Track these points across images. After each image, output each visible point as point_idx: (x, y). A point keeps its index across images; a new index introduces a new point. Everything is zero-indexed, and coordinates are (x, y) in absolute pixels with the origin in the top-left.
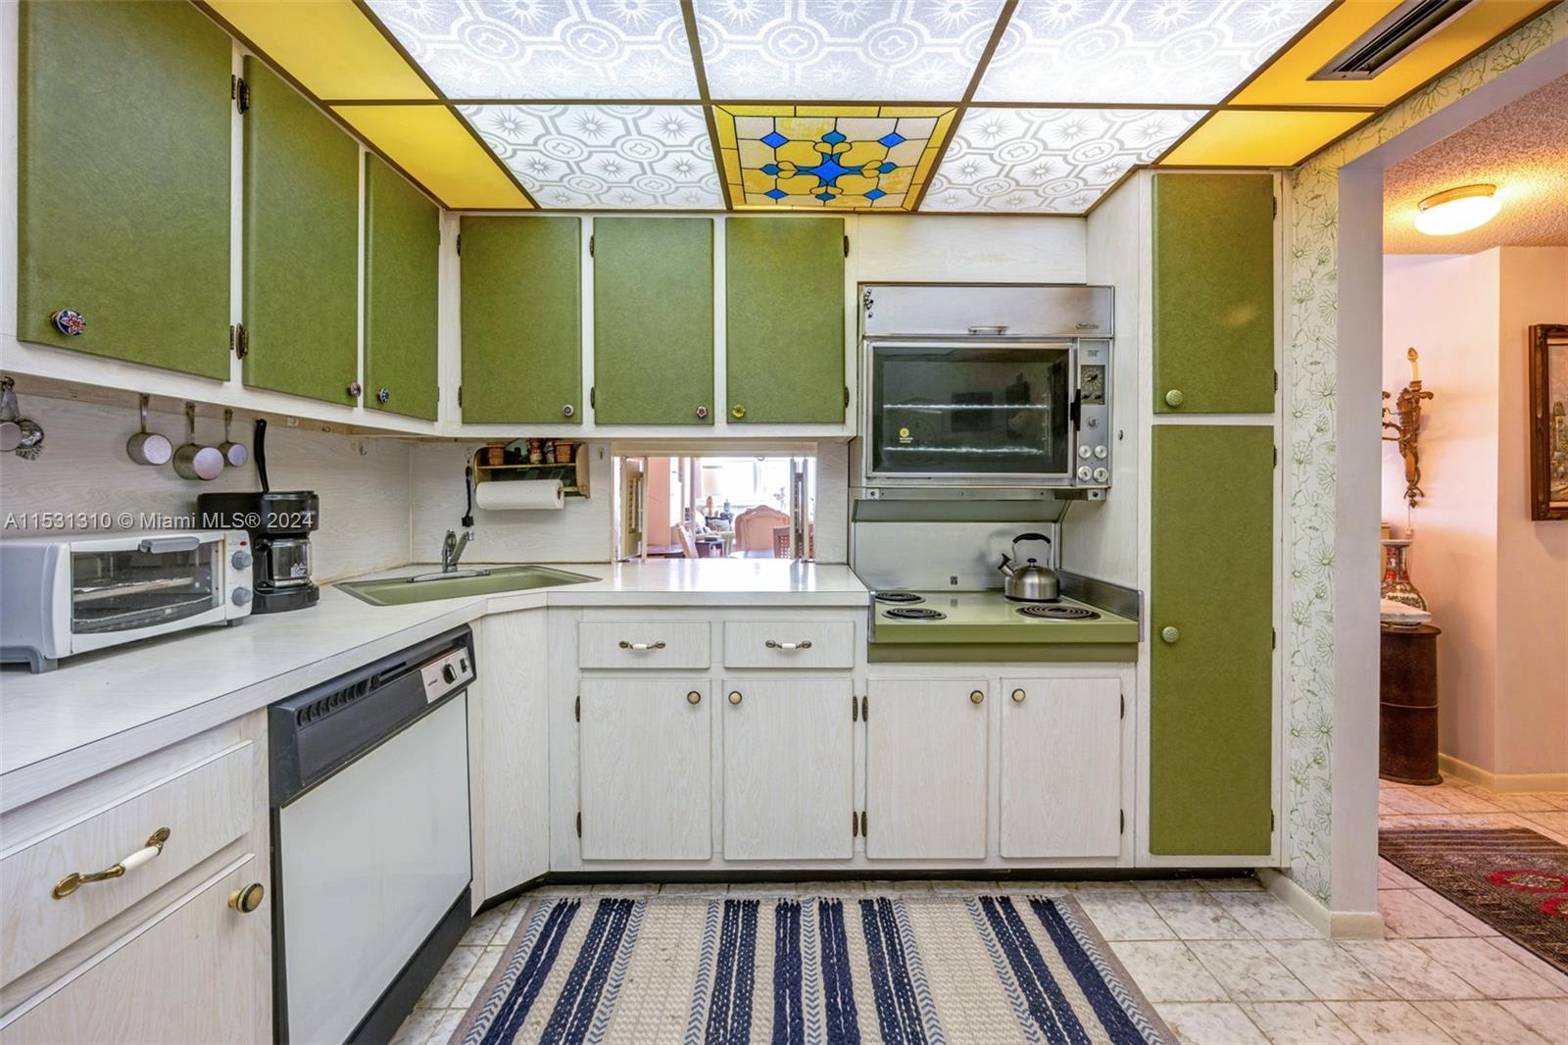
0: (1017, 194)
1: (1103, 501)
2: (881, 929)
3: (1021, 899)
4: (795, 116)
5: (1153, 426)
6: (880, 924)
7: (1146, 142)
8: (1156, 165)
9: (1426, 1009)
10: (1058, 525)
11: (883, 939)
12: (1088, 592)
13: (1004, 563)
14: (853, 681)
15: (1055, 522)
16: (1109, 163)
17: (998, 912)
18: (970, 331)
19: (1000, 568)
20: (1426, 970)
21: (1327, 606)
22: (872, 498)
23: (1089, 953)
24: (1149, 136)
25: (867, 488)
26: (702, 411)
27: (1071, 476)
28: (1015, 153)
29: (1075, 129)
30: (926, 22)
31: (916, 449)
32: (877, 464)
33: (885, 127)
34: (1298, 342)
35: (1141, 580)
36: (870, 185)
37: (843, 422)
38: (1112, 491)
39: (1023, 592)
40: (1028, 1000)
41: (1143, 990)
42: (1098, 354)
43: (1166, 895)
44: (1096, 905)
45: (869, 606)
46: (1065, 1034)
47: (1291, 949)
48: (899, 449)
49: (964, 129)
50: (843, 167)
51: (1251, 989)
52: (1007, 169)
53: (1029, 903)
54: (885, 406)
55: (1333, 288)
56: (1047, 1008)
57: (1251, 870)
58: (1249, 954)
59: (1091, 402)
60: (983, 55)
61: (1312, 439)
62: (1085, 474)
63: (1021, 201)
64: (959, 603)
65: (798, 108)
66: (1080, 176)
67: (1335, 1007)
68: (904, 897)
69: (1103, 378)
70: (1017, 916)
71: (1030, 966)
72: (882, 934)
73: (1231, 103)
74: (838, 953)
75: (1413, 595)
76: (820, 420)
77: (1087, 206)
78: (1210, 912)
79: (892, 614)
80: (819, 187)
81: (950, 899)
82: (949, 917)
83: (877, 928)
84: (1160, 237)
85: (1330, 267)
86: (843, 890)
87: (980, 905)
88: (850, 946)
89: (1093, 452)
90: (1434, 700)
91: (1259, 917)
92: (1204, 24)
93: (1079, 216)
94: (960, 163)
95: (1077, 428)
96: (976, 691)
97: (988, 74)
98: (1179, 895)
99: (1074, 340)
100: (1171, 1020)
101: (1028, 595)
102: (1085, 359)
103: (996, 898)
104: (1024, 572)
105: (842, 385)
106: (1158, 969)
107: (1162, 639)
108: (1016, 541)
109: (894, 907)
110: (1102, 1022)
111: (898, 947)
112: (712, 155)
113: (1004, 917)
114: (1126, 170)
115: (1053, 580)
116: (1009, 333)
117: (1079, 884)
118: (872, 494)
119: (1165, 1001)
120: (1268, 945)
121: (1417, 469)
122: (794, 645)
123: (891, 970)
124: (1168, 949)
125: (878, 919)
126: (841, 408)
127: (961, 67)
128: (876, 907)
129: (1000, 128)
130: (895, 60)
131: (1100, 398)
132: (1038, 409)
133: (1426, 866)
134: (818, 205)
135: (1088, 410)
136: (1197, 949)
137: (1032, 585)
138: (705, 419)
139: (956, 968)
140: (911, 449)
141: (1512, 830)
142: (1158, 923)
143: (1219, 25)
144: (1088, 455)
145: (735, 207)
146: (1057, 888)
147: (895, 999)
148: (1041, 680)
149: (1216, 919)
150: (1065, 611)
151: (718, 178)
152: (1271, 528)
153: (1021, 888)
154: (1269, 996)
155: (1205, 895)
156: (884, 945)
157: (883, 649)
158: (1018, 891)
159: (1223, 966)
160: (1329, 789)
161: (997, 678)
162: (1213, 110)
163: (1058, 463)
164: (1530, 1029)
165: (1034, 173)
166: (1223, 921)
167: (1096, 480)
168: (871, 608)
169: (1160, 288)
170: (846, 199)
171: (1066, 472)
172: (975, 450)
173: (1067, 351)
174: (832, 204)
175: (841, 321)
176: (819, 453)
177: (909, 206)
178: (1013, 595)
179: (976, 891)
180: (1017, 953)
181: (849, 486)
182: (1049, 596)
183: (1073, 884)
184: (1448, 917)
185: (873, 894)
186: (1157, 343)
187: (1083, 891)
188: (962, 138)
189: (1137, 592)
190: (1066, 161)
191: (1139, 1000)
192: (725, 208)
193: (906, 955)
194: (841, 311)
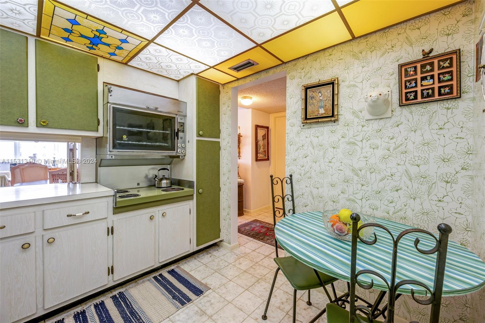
0: (161, 70)
1: (184, 159)
2: (121, 301)
3: (165, 273)
4: (86, 18)
5: (197, 140)
6: (120, 300)
7: (196, 69)
8: (197, 75)
9: (246, 257)
10: (170, 166)
11: (123, 304)
12: (179, 183)
13: (156, 177)
14: (107, 222)
15: (169, 165)
16: (187, 70)
17: (159, 279)
18: (147, 107)
19: (154, 179)
20: (245, 250)
21: (229, 181)
22: (112, 158)
23: (185, 277)
24: (197, 68)
25: (109, 155)
26: (21, 120)
27: (176, 152)
28: (163, 59)
29: (180, 60)
30: (145, 16)
31: (128, 142)
32: (114, 147)
33: (123, 37)
34: (224, 123)
35: (194, 179)
36: (112, 51)
37: (97, 131)
38: (186, 156)
39: (162, 186)
40: (172, 296)
41: (198, 279)
42: (183, 119)
43: (199, 256)
44: (184, 265)
45: (114, 195)
46: (182, 298)
47: (225, 256)
48: (122, 142)
49: (149, 47)
50: (102, 42)
51: (219, 268)
52: (159, 63)
53: (167, 273)
54: (117, 127)
55: (230, 113)
56: (177, 295)
57: (216, 243)
58: (217, 261)
59: (181, 132)
60: (160, 32)
61: (227, 145)
62: (180, 151)
63: (161, 72)
64: (140, 191)
65: (88, 16)
66: (179, 71)
67: (233, 264)
68: (127, 289)
69: (184, 126)
70: (165, 277)
71: (170, 288)
72: (122, 303)
73: (214, 67)
74: (106, 316)
75: (240, 177)
76: (87, 129)
77: (179, 79)
78: (209, 256)
79: (120, 197)
80: (89, 44)
81: (143, 282)
82: (144, 287)
83: (120, 302)
84: (198, 93)
85: (230, 108)
86: (103, 297)
87: (153, 279)
88: (111, 312)
89: (182, 146)
90: (243, 199)
91: (218, 252)
92: (212, 50)
93: (177, 81)
94: (145, 56)
95: (178, 139)
96: (153, 216)
97: (160, 37)
98: (202, 255)
99: (177, 115)
100: (205, 282)
101: (163, 186)
102: (179, 121)
103: (158, 275)
104: (161, 180)
105: (97, 118)
106: (201, 273)
107: (199, 192)
108: (159, 170)
109: (124, 293)
110: (190, 291)
111: (129, 303)
112: (37, 14)
113: (161, 279)
114: (190, 74)
115: (170, 181)
116: (159, 110)
117: (179, 262)
118: (112, 157)
119: (203, 279)
120: (221, 257)
121: (240, 151)
122: (82, 214)
123: (128, 311)
124: (203, 267)
125: (119, 299)
126: (97, 126)
127: (153, 32)
128: (118, 296)
129: (160, 52)
130: (132, 20)
131: (183, 131)
132: (167, 133)
133: (243, 231)
134: (87, 50)
135: (180, 134)
136: (208, 265)
137: (164, 183)
138: (23, 123)
139: (150, 299)
140: (126, 142)
141: (254, 220)
142: (199, 263)
143: (215, 51)
144: (180, 146)
145: (41, 36)
146: (174, 265)
147: (131, 318)
148: (169, 209)
149: (211, 257)
150: (175, 189)
151: (36, 23)
152: (219, 164)
153: (164, 270)
154: (222, 267)
155: (208, 252)
156: (123, 305)
157: (118, 209)
158: (164, 271)
159: (213, 266)
160: (230, 219)
161: (156, 211)
162: (211, 67)
163: (173, 148)
164: (259, 253)
165: (167, 66)
166: (212, 256)
167: (182, 153)
168: (114, 196)
169: (198, 105)
170: (99, 52)
171: (175, 151)
172: (148, 143)
173: (175, 117)
174: (92, 51)
175: (96, 94)
176: (82, 141)
177: (124, 61)
178: (159, 186)
179: (151, 276)
180: (166, 286)
181: (96, 154)
182: (169, 186)
183: (178, 263)
184: (247, 239)
185: (116, 293)
186: (197, 119)
187: (181, 263)
188: (148, 49)
189: (193, 181)
190: (176, 66)
191: (197, 282)
192: (36, 35)
193: (132, 304)
194: (96, 90)
